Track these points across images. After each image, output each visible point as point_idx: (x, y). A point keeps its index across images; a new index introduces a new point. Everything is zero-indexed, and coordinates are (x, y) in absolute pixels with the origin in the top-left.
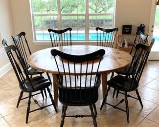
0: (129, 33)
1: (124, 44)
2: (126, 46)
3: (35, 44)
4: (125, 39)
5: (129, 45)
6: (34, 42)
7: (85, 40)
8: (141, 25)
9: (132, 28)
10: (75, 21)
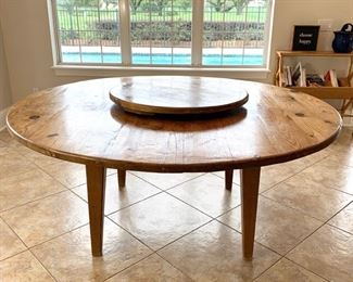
0: (312, 47)
1: (295, 78)
2: (302, 82)
3: (58, 74)
4: (300, 64)
5: (309, 80)
6: (55, 66)
7: (193, 66)
8: (346, 26)
9: (320, 34)
10: (170, 24)
